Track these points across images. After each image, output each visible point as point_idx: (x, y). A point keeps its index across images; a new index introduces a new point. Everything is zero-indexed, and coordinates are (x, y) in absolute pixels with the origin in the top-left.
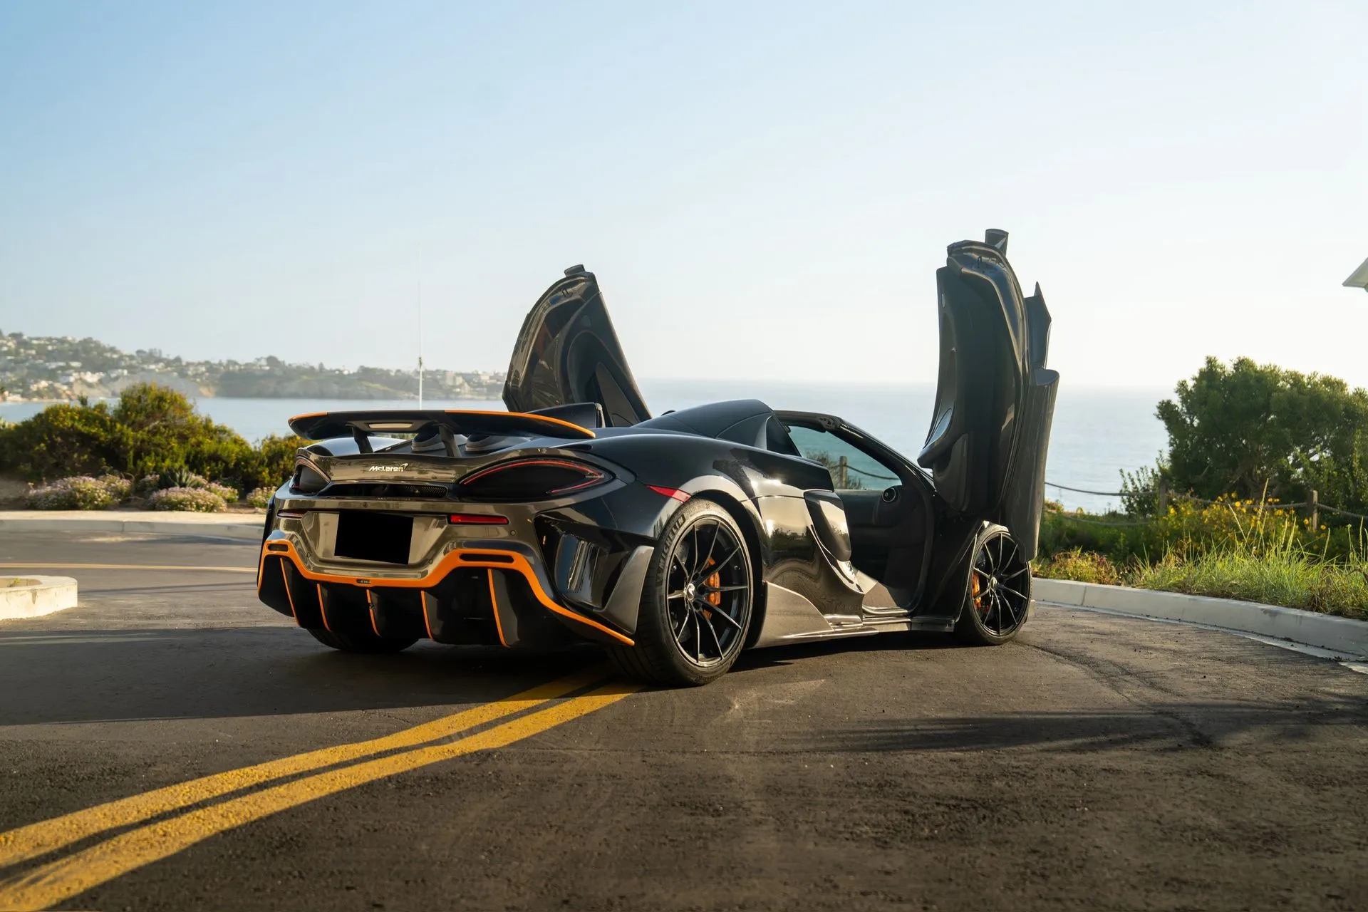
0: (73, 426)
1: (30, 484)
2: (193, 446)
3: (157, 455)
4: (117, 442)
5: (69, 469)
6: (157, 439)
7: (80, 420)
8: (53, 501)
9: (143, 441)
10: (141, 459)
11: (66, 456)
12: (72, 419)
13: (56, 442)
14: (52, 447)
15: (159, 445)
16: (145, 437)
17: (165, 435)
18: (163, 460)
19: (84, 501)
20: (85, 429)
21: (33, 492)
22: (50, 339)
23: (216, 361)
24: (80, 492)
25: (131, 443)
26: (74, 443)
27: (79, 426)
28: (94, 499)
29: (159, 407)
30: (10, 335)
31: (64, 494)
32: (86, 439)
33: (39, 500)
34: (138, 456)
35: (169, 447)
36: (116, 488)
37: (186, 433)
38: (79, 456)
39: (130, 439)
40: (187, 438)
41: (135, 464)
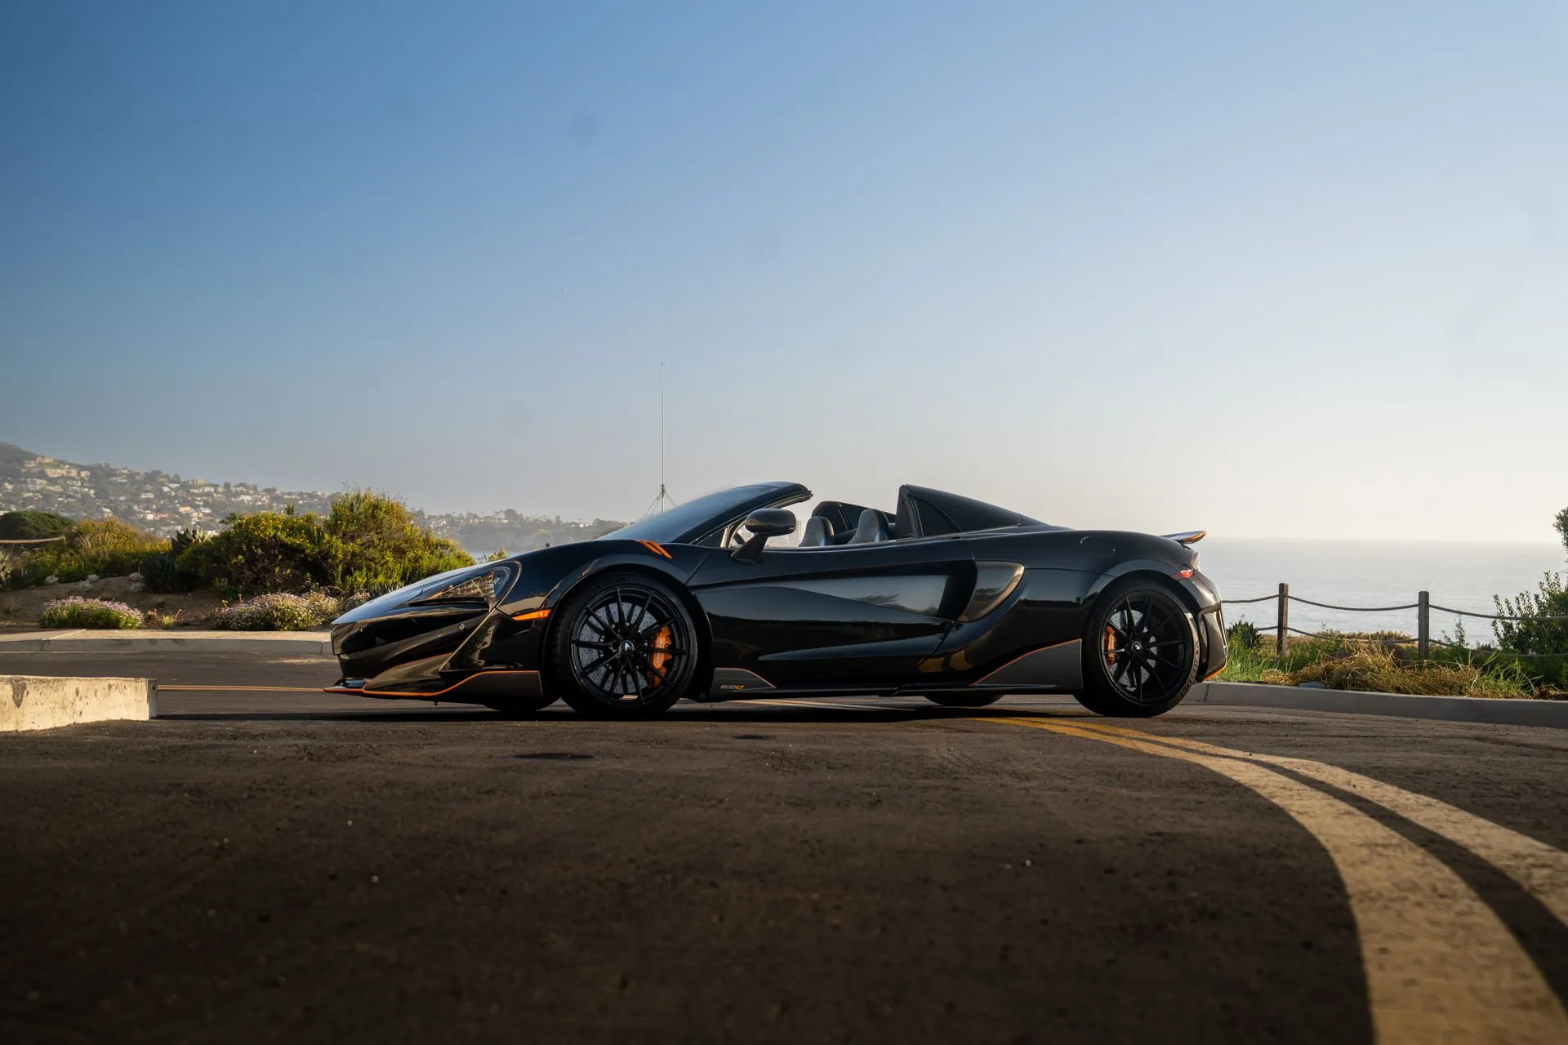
0: (275, 536)
1: (224, 601)
2: (410, 561)
3: (369, 569)
4: (326, 555)
5: (269, 584)
6: (371, 552)
7: (283, 529)
8: (246, 620)
9: (354, 554)
10: (351, 575)
11: (268, 571)
12: (276, 528)
13: (257, 554)
14: (251, 560)
15: (372, 560)
16: (357, 550)
17: (379, 548)
18: (376, 576)
19: (282, 620)
20: (289, 540)
21: (225, 610)
22: (301, 494)
23: (456, 515)
24: (277, 610)
25: (340, 556)
26: (276, 556)
27: (282, 536)
28: (294, 617)
29: (373, 516)
30: (264, 491)
31: (259, 612)
32: (290, 552)
33: (232, 619)
34: (347, 572)
35: (383, 561)
36: (321, 606)
37: (404, 546)
38: (281, 571)
39: (340, 551)
40: (405, 553)
41: (343, 580)
